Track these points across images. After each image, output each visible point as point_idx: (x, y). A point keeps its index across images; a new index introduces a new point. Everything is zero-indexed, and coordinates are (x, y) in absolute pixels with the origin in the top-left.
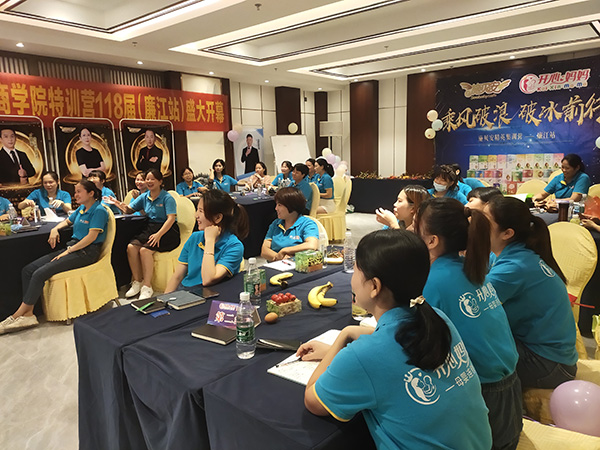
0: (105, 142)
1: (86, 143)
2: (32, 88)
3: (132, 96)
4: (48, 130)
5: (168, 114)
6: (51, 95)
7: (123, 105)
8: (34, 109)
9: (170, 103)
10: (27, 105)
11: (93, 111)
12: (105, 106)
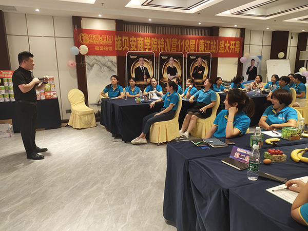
0: (179, 64)
1: (172, 63)
2: (152, 39)
3: (194, 41)
4: (157, 58)
5: (210, 49)
6: (159, 42)
7: (189, 46)
8: (152, 48)
9: (212, 43)
10: (150, 47)
11: (176, 49)
12: (181, 46)
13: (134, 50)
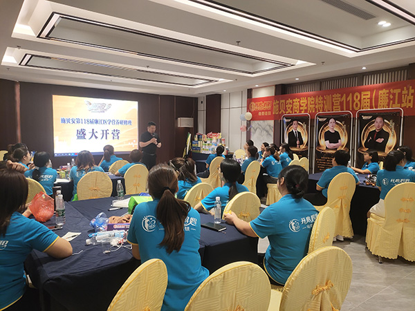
1: (332, 127)
2: (309, 98)
4: (312, 120)
5: (400, 102)
6: (317, 100)
7: (360, 101)
8: (309, 109)
9: (403, 92)
11: (339, 107)
12: (348, 103)
13: (289, 113)
